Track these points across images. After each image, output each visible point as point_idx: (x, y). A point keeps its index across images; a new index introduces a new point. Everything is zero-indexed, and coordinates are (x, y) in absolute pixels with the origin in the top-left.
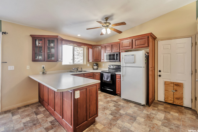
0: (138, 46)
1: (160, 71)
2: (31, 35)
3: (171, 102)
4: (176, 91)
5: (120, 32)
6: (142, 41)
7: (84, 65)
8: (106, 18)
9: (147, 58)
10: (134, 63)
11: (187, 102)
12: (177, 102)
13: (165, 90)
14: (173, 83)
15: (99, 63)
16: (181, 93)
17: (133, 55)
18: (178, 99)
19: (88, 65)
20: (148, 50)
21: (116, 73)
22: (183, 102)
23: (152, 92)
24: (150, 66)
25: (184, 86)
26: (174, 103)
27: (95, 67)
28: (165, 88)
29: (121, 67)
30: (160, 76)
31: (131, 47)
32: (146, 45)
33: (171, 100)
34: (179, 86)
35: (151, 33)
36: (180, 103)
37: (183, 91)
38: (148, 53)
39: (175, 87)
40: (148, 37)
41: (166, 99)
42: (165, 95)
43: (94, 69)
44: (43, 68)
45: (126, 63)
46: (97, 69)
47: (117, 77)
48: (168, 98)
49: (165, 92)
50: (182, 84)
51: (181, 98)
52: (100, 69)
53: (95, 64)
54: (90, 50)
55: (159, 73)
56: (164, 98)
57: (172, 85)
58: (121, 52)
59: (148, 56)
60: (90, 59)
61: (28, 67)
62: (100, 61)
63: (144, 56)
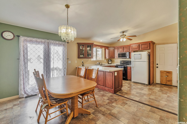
0: (143, 49)
1: (157, 64)
2: (77, 43)
3: (164, 83)
4: (168, 76)
5: (131, 40)
6: (146, 46)
7: (102, 61)
8: (123, 32)
9: (149, 56)
10: (141, 59)
11: (174, 83)
12: (168, 83)
13: (161, 76)
14: (166, 71)
15: (112, 59)
16: (171, 77)
17: (139, 54)
18: (169, 81)
19: (105, 61)
20: (149, 51)
21: (128, 66)
22: (172, 83)
23: (152, 77)
24: (151, 61)
25: (173, 73)
26: (167, 84)
27: (110, 62)
28: (161, 75)
29: (132, 62)
30: (157, 67)
31: (138, 49)
32: (149, 48)
33: (164, 82)
34: (170, 73)
35: (152, 41)
36: (170, 84)
37: (172, 76)
38: (150, 53)
39: (167, 74)
40: (150, 43)
41: (161, 82)
42: (161, 79)
43: (109, 63)
44: (83, 62)
45: (135, 59)
46: (111, 64)
47: (128, 68)
48: (162, 81)
49: (161, 77)
50: (171, 72)
51: (171, 81)
52: (114, 64)
53: (110, 60)
54: (107, 50)
55: (157, 66)
56: (160, 81)
57: (165, 73)
58: (130, 52)
59: (150, 55)
60: (107, 56)
61: (76, 62)
62: (114, 58)
63: (147, 55)
